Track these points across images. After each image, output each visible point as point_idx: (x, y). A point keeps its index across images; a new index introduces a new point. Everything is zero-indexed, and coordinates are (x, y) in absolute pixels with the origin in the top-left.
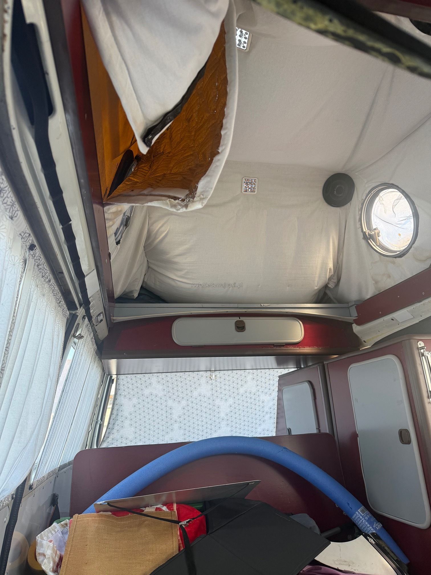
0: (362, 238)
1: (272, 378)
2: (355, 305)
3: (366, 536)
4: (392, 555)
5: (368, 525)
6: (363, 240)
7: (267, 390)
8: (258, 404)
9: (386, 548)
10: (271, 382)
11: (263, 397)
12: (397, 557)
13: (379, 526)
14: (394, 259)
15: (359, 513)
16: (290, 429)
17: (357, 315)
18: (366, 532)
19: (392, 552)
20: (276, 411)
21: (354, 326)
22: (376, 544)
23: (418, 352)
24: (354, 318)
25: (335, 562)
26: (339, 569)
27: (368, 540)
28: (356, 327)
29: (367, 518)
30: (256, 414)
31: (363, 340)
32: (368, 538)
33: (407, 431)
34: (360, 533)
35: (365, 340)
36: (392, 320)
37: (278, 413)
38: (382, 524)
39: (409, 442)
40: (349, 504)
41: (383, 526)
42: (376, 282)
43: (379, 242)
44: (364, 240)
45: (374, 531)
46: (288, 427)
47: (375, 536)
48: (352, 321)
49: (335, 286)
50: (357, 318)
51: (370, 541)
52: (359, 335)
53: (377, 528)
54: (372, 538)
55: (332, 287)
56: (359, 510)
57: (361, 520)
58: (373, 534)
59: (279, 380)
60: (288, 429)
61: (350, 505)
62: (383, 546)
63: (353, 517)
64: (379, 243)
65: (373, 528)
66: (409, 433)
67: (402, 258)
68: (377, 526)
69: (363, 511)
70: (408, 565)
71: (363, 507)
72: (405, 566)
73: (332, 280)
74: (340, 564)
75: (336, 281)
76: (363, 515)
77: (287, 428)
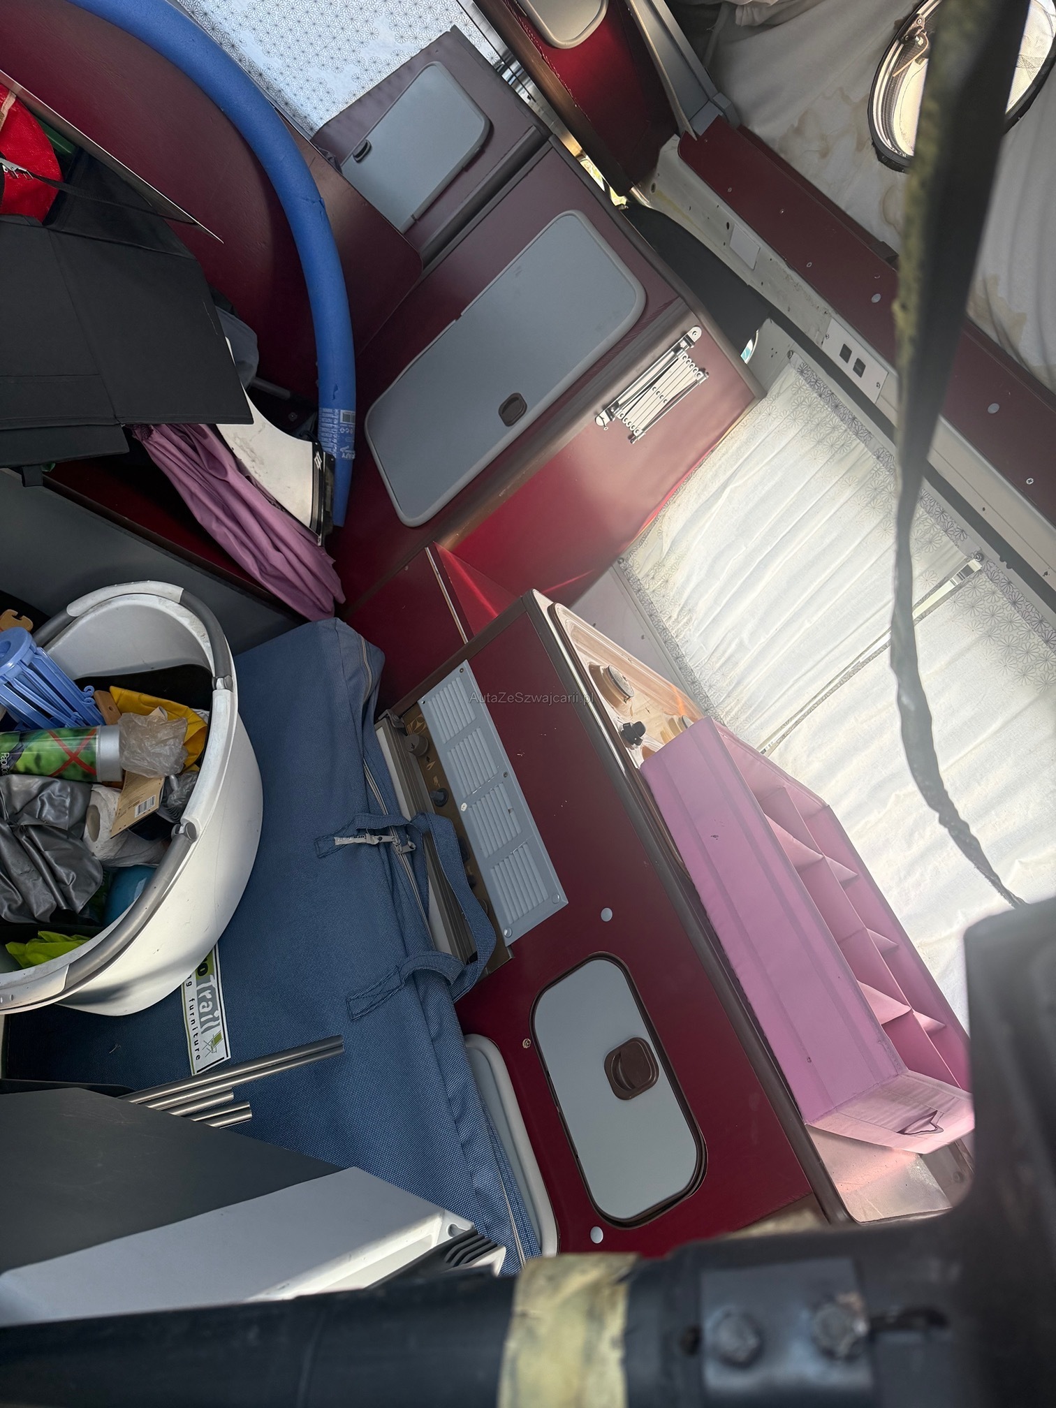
0: (899, 18)
1: (438, 11)
2: (721, 114)
3: (317, 449)
4: (328, 501)
5: (335, 441)
6: (893, 25)
7: (404, 22)
8: (359, 24)
9: (329, 488)
10: (429, 18)
11: (381, 25)
12: (332, 508)
13: (348, 454)
14: (870, 142)
15: (339, 414)
16: (371, 147)
17: (700, 134)
18: (323, 444)
19: (332, 499)
20: (379, 79)
21: (675, 141)
22: (321, 471)
23: (677, 338)
24: (691, 130)
25: (237, 439)
26: (234, 451)
27: (314, 456)
28: (673, 148)
29: (342, 431)
30: (334, 38)
31: (654, 181)
32: (318, 454)
33: (524, 408)
34: (312, 435)
35: (657, 188)
36: (728, 225)
37: (378, 87)
38: (356, 456)
39: (509, 423)
40: (336, 388)
41: (354, 459)
42: (798, 131)
43: (903, 72)
44: (895, 28)
45: (335, 455)
46: (371, 139)
47: (330, 462)
48: (682, 131)
49: (745, 26)
50: (696, 139)
51: (315, 460)
52: (659, 165)
53: (343, 456)
54: (322, 460)
55: (737, 22)
56: (342, 411)
57: (331, 425)
58: (329, 456)
59: (447, 32)
60: (367, 144)
61: (337, 392)
62: (327, 481)
63: (325, 410)
64: (898, 75)
65: (338, 450)
66: (524, 413)
67: (878, 163)
68: (346, 454)
69: (346, 417)
70: (335, 528)
71: (352, 413)
72: (331, 528)
73: (756, 11)
74: (241, 447)
75: (759, 19)
76: (341, 421)
77: (367, 138)
